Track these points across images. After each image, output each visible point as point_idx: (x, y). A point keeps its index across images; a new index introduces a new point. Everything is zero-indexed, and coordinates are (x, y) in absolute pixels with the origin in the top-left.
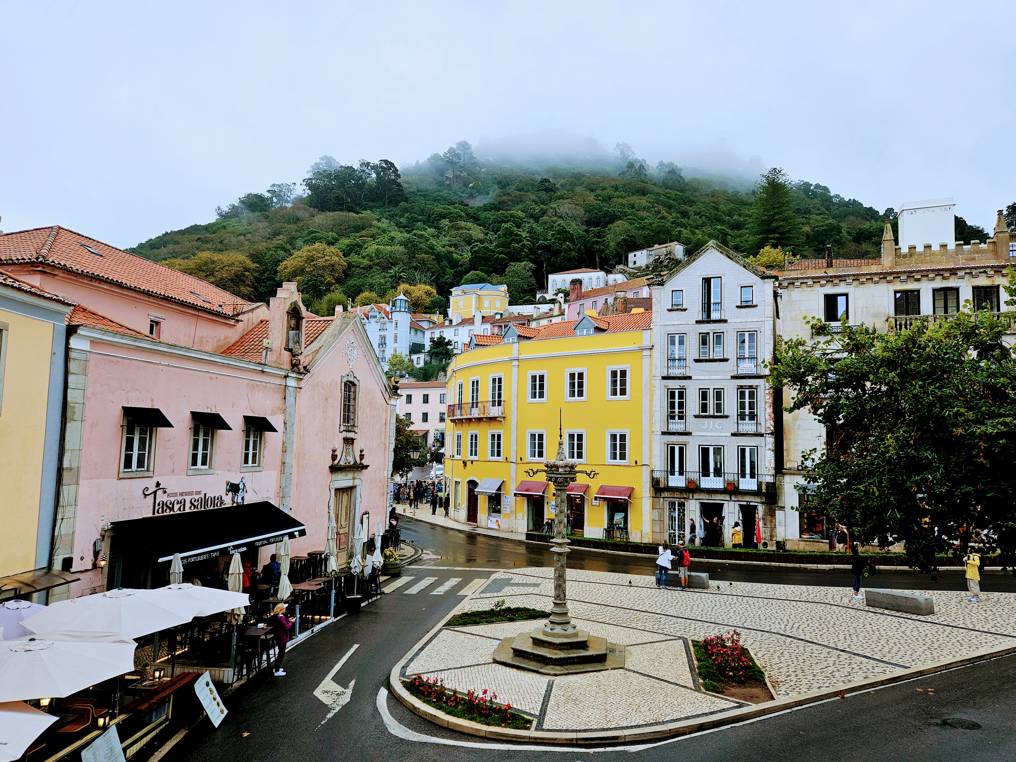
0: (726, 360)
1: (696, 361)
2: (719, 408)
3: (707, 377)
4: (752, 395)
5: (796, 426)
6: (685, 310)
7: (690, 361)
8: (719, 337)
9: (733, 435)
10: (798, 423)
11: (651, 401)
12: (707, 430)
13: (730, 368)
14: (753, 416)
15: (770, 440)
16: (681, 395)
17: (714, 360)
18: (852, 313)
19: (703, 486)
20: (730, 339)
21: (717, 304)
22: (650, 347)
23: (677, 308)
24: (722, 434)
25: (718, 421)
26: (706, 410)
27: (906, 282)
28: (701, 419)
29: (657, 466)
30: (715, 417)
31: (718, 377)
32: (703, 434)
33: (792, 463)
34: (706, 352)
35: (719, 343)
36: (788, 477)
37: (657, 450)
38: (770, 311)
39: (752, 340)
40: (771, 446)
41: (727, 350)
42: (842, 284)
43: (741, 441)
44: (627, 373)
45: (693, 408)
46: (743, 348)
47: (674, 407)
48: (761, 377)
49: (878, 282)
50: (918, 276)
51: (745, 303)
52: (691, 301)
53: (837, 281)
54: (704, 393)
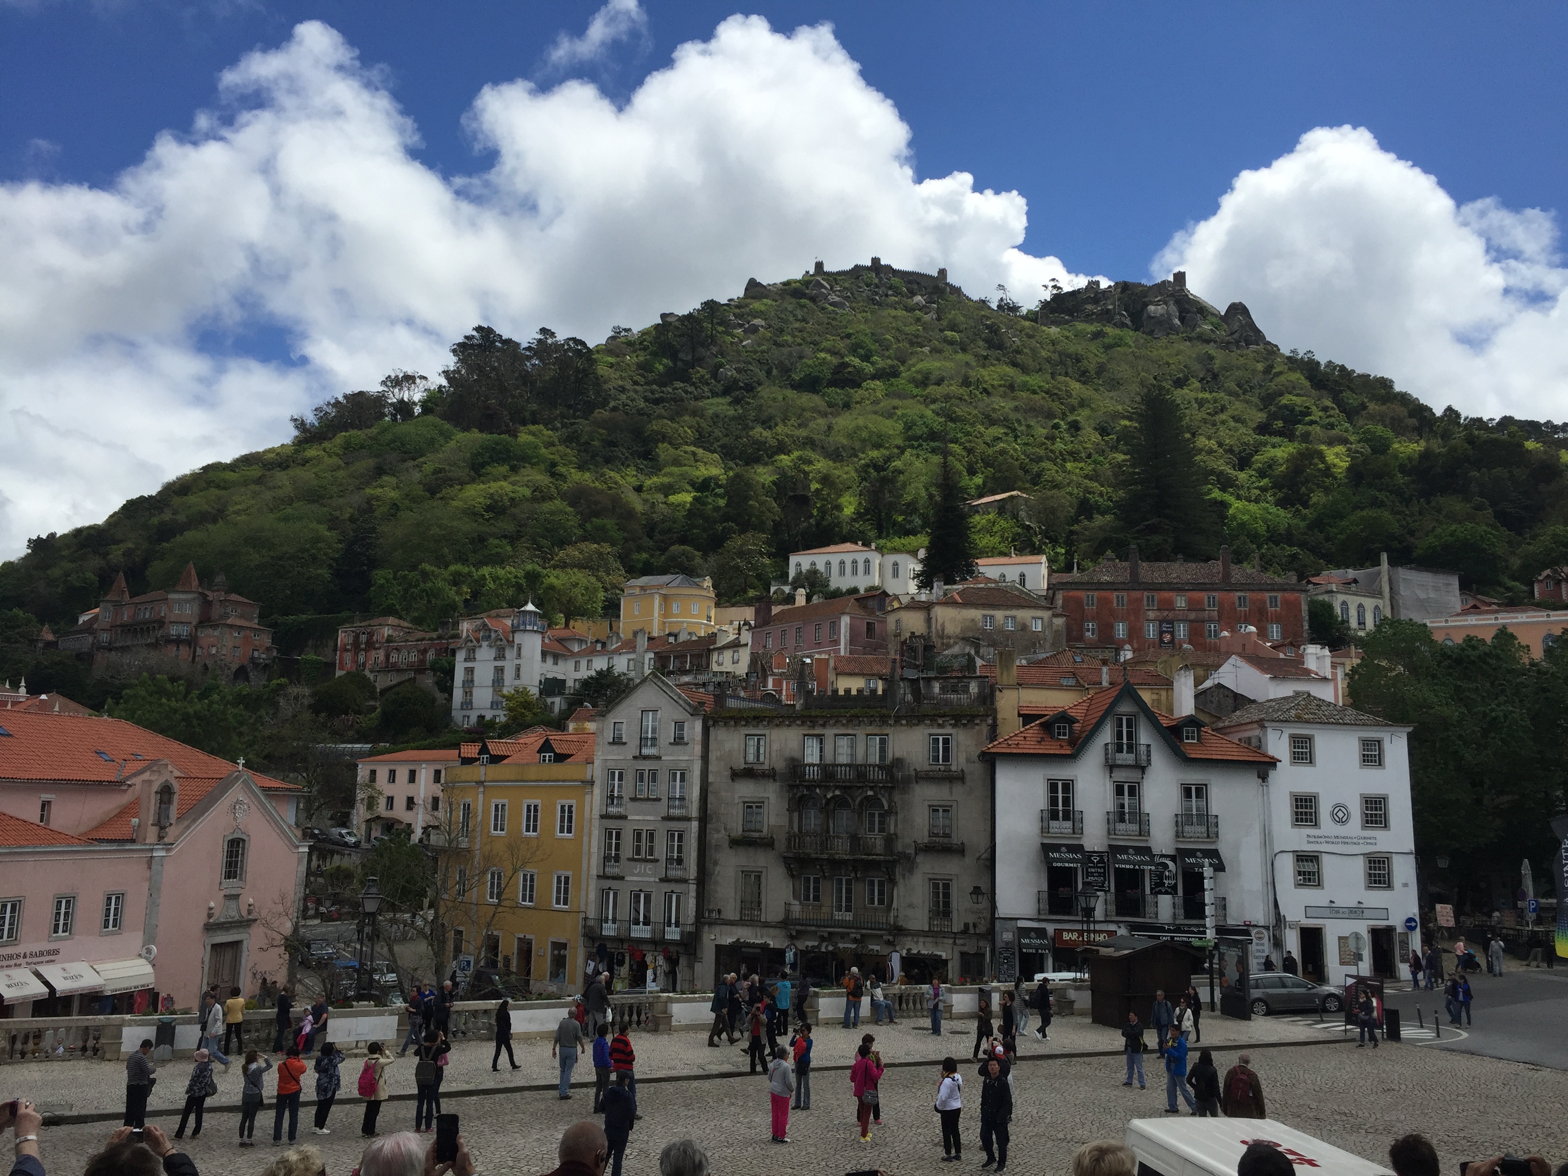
0: (658, 800)
1: (632, 799)
2: (651, 851)
3: (641, 818)
4: (680, 837)
5: (716, 873)
6: (625, 743)
7: (626, 799)
8: (654, 775)
9: (661, 880)
10: (718, 869)
11: (590, 842)
12: (638, 875)
13: (662, 809)
14: (680, 861)
15: (693, 888)
16: (618, 837)
17: (648, 799)
18: (767, 755)
19: (632, 935)
20: (663, 777)
21: (654, 739)
22: (592, 783)
23: (617, 741)
24: (652, 879)
25: (650, 866)
26: (638, 853)
27: (813, 727)
28: (633, 863)
29: (592, 913)
30: (646, 861)
31: (651, 818)
32: (635, 879)
33: (711, 911)
34: (641, 791)
35: (654, 781)
36: (707, 927)
37: (592, 896)
38: (698, 749)
39: (683, 779)
40: (693, 894)
41: (661, 789)
42: (761, 726)
43: (668, 887)
44: (574, 809)
45: (627, 850)
46: (674, 787)
47: (610, 849)
48: (689, 819)
49: (789, 726)
50: (821, 722)
51: (679, 741)
52: (629, 734)
53: (755, 723)
54: (638, 835)
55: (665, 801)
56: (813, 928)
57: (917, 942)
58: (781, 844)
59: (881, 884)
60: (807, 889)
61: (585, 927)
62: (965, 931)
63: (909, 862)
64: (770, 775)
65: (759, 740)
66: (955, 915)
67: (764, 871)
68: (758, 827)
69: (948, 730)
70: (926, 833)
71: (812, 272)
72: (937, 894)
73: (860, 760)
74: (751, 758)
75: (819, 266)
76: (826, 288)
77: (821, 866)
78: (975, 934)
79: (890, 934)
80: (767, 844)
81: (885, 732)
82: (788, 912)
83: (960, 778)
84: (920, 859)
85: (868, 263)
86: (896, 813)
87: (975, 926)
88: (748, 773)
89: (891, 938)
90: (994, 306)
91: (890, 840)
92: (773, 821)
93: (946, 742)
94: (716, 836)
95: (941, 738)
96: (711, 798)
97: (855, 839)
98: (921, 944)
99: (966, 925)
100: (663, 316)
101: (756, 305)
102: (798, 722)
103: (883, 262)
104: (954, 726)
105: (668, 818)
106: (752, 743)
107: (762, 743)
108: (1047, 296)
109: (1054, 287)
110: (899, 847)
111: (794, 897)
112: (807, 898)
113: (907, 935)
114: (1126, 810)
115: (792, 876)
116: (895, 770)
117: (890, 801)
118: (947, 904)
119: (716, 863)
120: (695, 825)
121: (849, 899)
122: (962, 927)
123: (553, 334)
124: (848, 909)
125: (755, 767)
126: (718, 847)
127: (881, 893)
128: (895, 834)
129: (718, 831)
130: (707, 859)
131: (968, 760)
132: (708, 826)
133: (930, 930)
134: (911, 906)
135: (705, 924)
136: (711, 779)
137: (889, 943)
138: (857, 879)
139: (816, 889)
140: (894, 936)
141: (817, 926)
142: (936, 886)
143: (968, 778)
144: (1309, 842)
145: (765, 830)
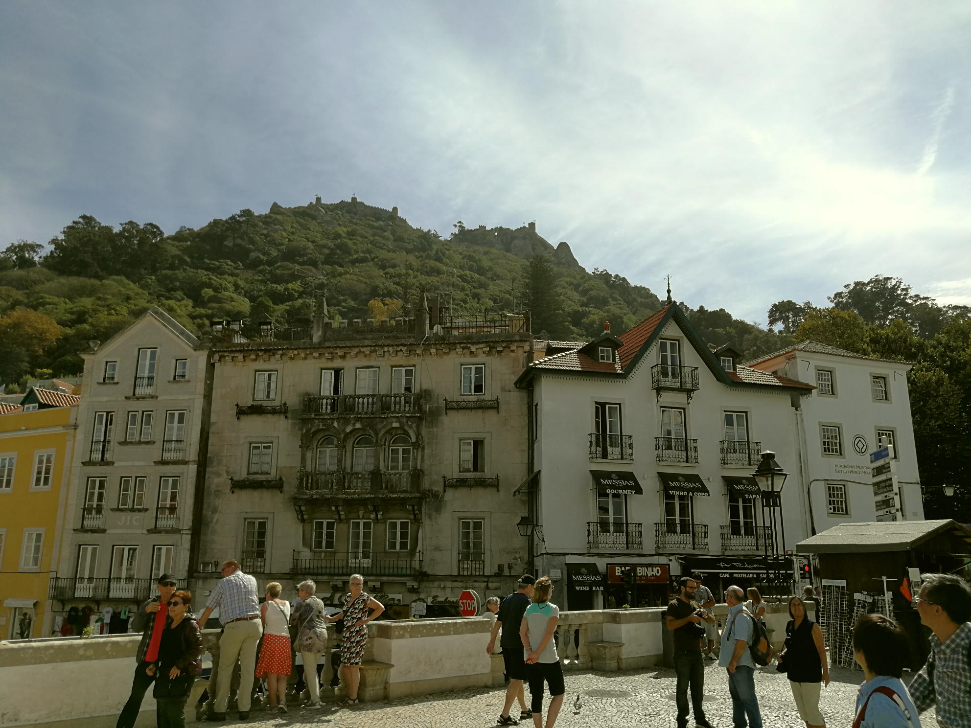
0: (151, 443)
1: (121, 443)
2: (139, 500)
3: (130, 463)
4: (175, 483)
5: (215, 521)
6: (117, 383)
7: (113, 444)
8: (147, 417)
9: (150, 531)
10: (216, 517)
11: (68, 492)
12: (123, 527)
13: (155, 453)
14: (172, 509)
15: (186, 539)
16: (102, 486)
17: (140, 442)
18: (279, 392)
19: (112, 595)
20: (158, 418)
21: (151, 378)
22: (76, 427)
23: (108, 380)
24: (139, 531)
25: (137, 515)
26: (124, 504)
27: (332, 359)
28: (118, 513)
29: (65, 571)
30: (133, 510)
31: (141, 463)
32: (119, 531)
33: (206, 564)
34: (132, 434)
35: (148, 423)
36: (200, 582)
37: (67, 552)
38: (201, 387)
39: (181, 420)
40: (187, 545)
41: (155, 431)
42: (272, 359)
43: (156, 539)
44: (53, 459)
45: (111, 499)
46: (171, 429)
47: (91, 500)
48: (185, 463)
49: (305, 358)
50: (341, 353)
51: (178, 378)
52: (124, 374)
53: (266, 356)
54: (124, 483)
55: (159, 444)
56: (325, 577)
57: (444, 588)
58: (290, 488)
59: (404, 525)
60: (319, 535)
61: (56, 588)
62: (499, 574)
63: (436, 500)
64: (282, 411)
65: (270, 375)
66: (487, 558)
67: (271, 516)
68: (266, 468)
69: (481, 358)
70: (456, 469)
71: (314, 202)
72: (467, 535)
73: (383, 391)
74: (261, 395)
75: (318, 200)
76: (322, 212)
77: (337, 507)
78: (511, 576)
79: (415, 580)
80: (277, 485)
81: (412, 363)
82: (296, 560)
83: (494, 406)
84: (450, 495)
85: (350, 200)
86: (423, 448)
87: (510, 567)
88: (256, 410)
89: (416, 585)
90: (425, 233)
91: (417, 476)
92: (283, 462)
93: (478, 371)
94: (216, 480)
95: (473, 367)
96: (212, 440)
97: (376, 476)
98: (448, 590)
99: (500, 567)
100: (214, 220)
101: (277, 218)
102: (316, 355)
103: (359, 201)
104: (489, 353)
105: (163, 463)
106: (263, 378)
107: (273, 378)
108: (456, 231)
109: (460, 226)
110: (426, 485)
111: (305, 544)
112: (320, 544)
113: (433, 581)
114: (673, 436)
115: (303, 521)
116: (422, 401)
117: (418, 435)
118: (478, 545)
119: (215, 510)
120: (193, 468)
121: (366, 545)
122: (496, 570)
124: (366, 555)
125: (265, 404)
126: (218, 493)
127: (404, 535)
128: (421, 470)
129: (219, 475)
130: (205, 506)
131: (503, 390)
132: (207, 470)
133: (459, 575)
134: (437, 549)
135: (199, 578)
136: (213, 419)
137: (412, 590)
138: (377, 520)
139: (330, 535)
140: (419, 582)
141: (330, 575)
142: (466, 525)
143: (502, 408)
144: (837, 472)
145: (273, 472)
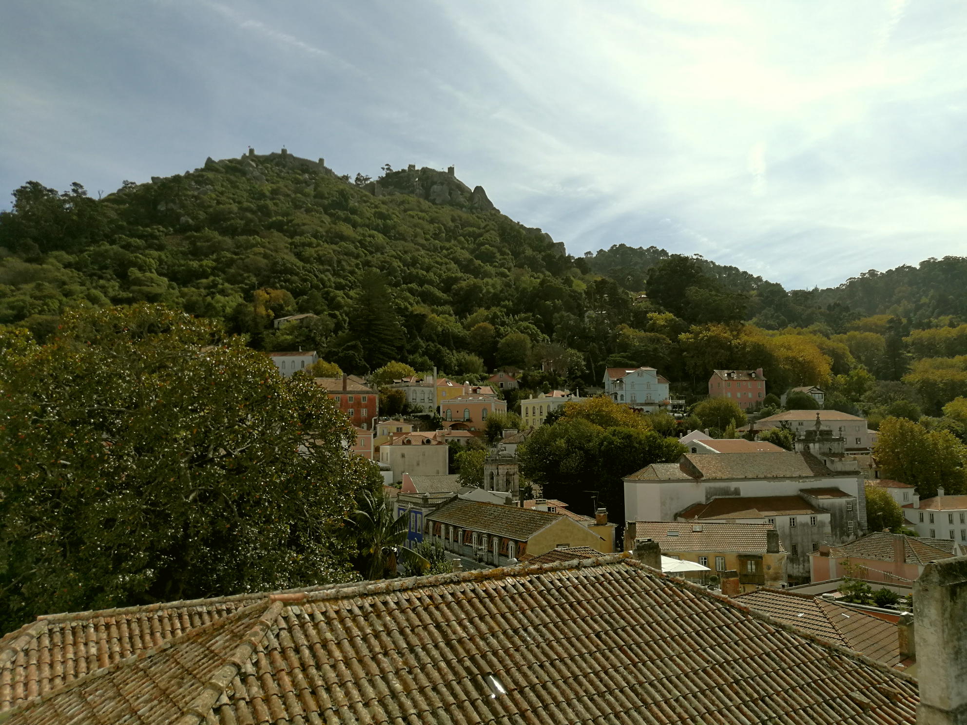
71: (248, 154)
75: (251, 151)
76: (253, 167)
85: (280, 152)
90: (352, 181)
100: (153, 178)
101: (210, 175)
103: (288, 152)
108: (383, 174)
109: (388, 169)
123: (81, 187)
